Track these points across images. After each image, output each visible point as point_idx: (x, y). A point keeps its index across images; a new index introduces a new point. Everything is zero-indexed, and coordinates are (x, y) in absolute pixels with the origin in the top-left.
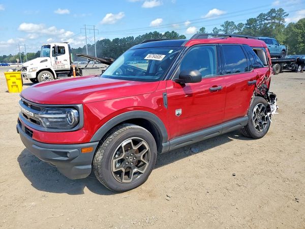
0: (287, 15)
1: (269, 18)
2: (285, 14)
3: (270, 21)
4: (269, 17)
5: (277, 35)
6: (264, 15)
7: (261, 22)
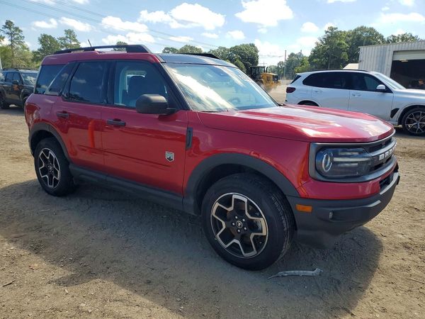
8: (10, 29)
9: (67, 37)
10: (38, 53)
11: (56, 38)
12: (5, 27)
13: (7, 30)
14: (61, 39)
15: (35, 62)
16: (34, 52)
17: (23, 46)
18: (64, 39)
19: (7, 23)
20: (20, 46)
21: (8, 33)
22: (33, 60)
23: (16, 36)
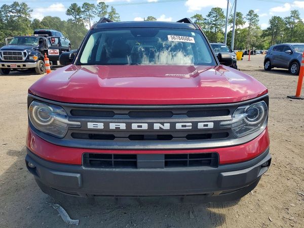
0: (32, 11)
1: (14, 11)
2: (30, 9)
3: (15, 14)
4: (13, 9)
5: (27, 29)
6: (8, 7)
7: (7, 13)
8: (251, 16)
9: (292, 16)
10: (266, 31)
11: (283, 18)
12: (248, 15)
13: (249, 17)
14: (286, 18)
15: (263, 38)
16: (263, 31)
17: (257, 27)
18: (289, 18)
19: (250, 12)
20: (255, 27)
21: (249, 19)
22: (261, 36)
23: (253, 21)
